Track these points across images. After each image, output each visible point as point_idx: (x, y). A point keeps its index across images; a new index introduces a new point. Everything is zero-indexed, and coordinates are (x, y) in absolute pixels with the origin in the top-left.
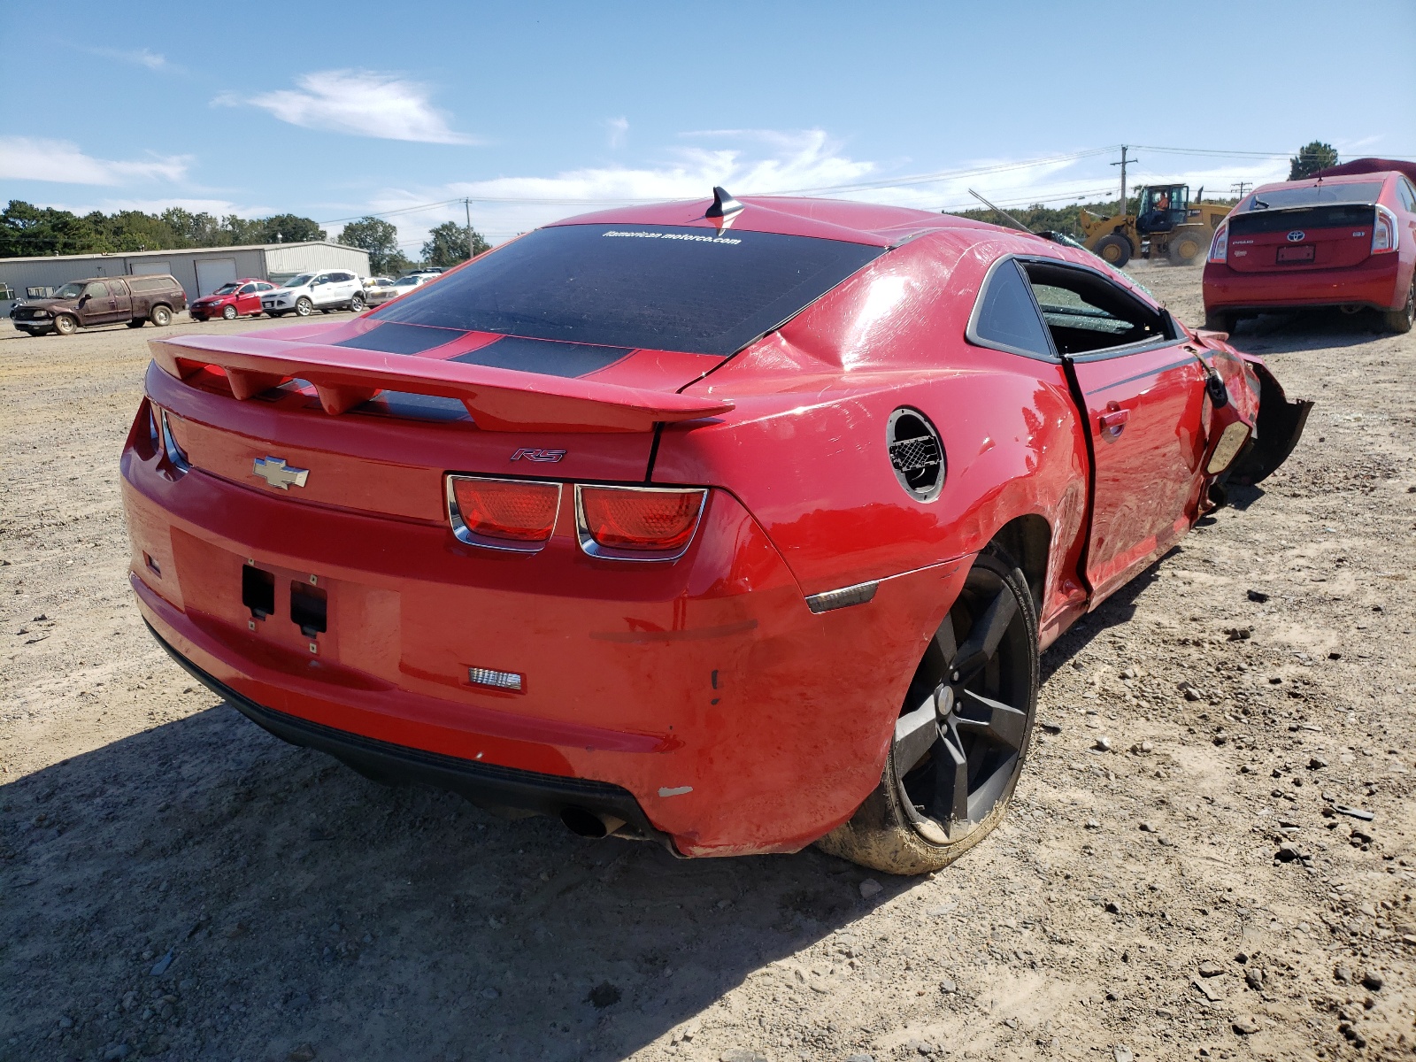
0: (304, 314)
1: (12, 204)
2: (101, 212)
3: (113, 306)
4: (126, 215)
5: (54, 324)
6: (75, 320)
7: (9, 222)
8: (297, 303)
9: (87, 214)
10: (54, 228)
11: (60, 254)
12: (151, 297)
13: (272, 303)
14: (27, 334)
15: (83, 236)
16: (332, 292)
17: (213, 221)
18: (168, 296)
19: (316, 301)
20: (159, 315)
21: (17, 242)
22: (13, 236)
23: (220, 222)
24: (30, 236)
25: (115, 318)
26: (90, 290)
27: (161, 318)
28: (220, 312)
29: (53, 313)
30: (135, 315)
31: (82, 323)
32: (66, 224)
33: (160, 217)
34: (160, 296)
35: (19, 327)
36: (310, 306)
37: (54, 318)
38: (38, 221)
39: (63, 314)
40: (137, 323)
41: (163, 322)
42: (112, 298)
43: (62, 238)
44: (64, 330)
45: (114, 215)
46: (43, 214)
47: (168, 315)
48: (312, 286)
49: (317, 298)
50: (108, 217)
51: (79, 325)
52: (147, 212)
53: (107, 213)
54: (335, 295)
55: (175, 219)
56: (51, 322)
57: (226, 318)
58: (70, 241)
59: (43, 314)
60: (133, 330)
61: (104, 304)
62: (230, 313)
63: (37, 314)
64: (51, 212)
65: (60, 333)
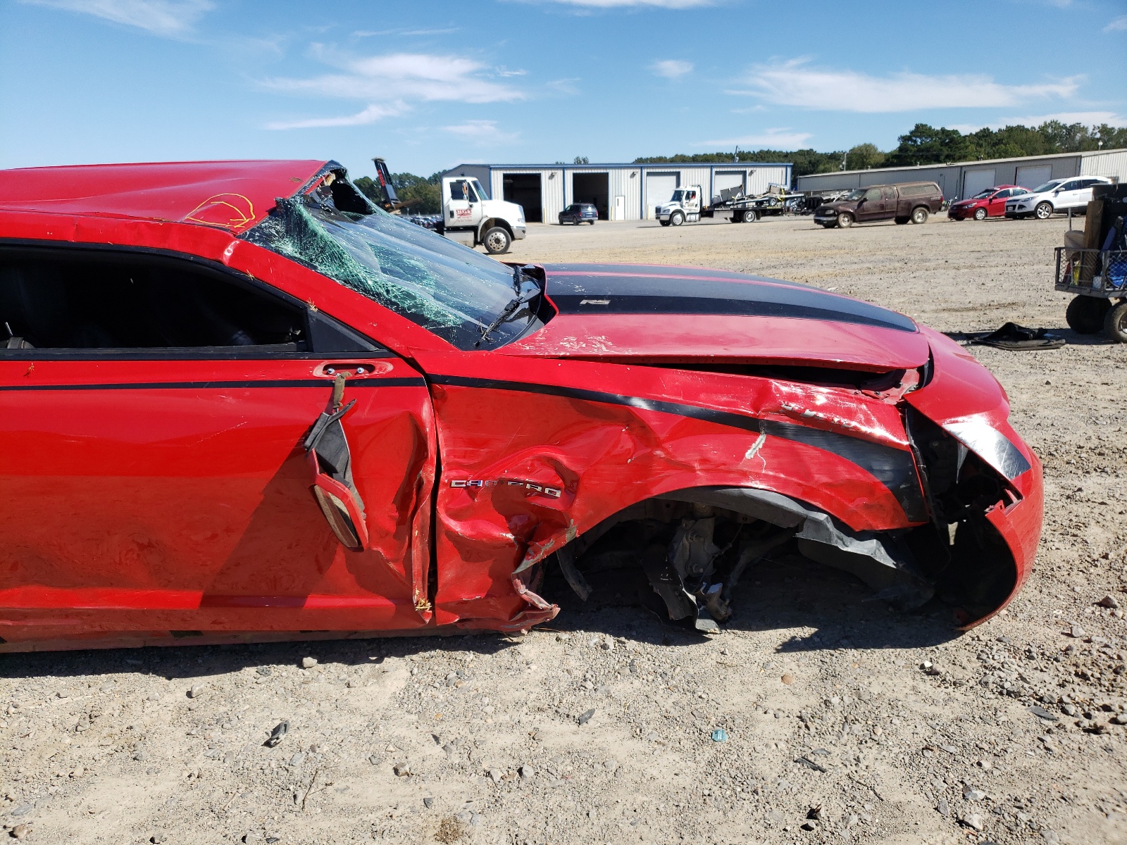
0: (1042, 217)
1: (917, 127)
2: (989, 128)
3: (882, 207)
4: (1010, 130)
5: (837, 220)
6: (853, 218)
7: (912, 141)
8: (1037, 207)
9: (978, 130)
10: (943, 144)
11: (920, 164)
12: (915, 201)
13: (1014, 206)
14: (822, 226)
15: (963, 149)
16: (1078, 197)
17: (1084, 129)
18: (929, 200)
19: (1056, 206)
20: (918, 216)
21: (913, 156)
22: (911, 151)
23: (1090, 131)
24: (923, 151)
25: (881, 216)
26: (868, 195)
27: (918, 217)
28: (972, 214)
29: (838, 212)
30: (899, 214)
31: (857, 219)
32: (952, 140)
33: (1037, 129)
34: (922, 199)
35: (817, 222)
36: (1050, 211)
37: (838, 215)
38: (932, 139)
39: (846, 213)
40: (901, 220)
41: (919, 220)
42: (883, 201)
43: (946, 151)
44: (844, 224)
45: (1000, 130)
46: (937, 133)
47: (925, 215)
48: (1057, 192)
49: (1059, 203)
50: (994, 132)
51: (854, 221)
52: (1028, 126)
53: (994, 129)
54: (1080, 200)
55: (1050, 131)
56: (835, 218)
57: (976, 219)
58: (951, 153)
59: (832, 212)
60: (899, 226)
61: (876, 206)
62: (980, 215)
63: (827, 213)
64: (943, 130)
65: (840, 227)
